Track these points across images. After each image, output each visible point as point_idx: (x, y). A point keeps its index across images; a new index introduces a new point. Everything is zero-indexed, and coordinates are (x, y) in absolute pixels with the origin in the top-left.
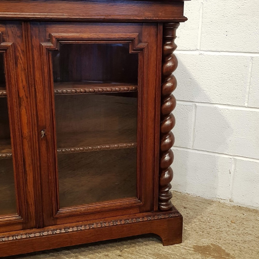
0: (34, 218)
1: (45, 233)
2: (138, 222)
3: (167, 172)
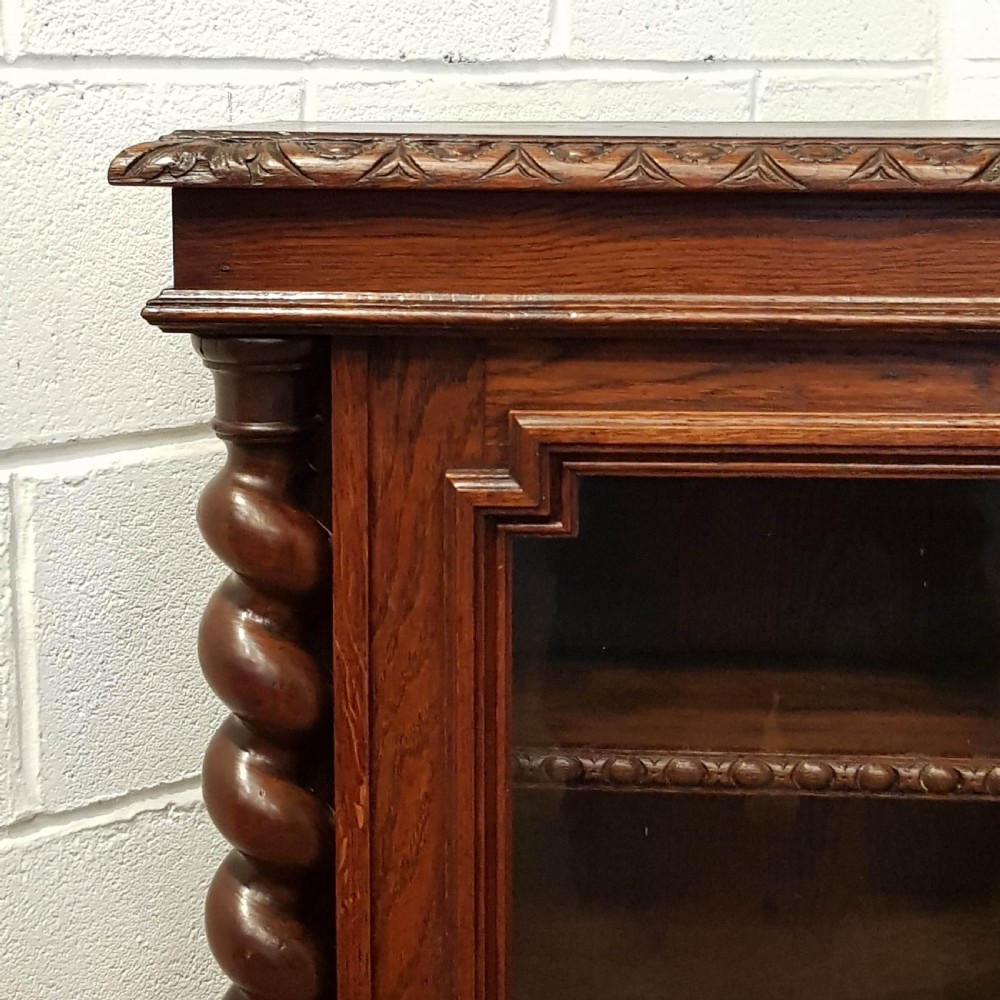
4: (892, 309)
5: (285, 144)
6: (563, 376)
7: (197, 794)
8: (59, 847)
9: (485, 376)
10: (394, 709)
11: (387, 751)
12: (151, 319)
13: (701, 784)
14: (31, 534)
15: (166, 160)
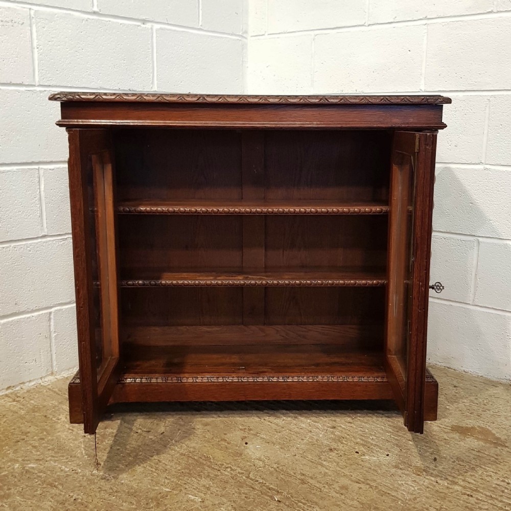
2: (376, 382)
4: (185, 123)
5: (79, 94)
8: (51, 242)
12: (57, 125)
13: (162, 212)
14: (43, 179)
15: (59, 96)
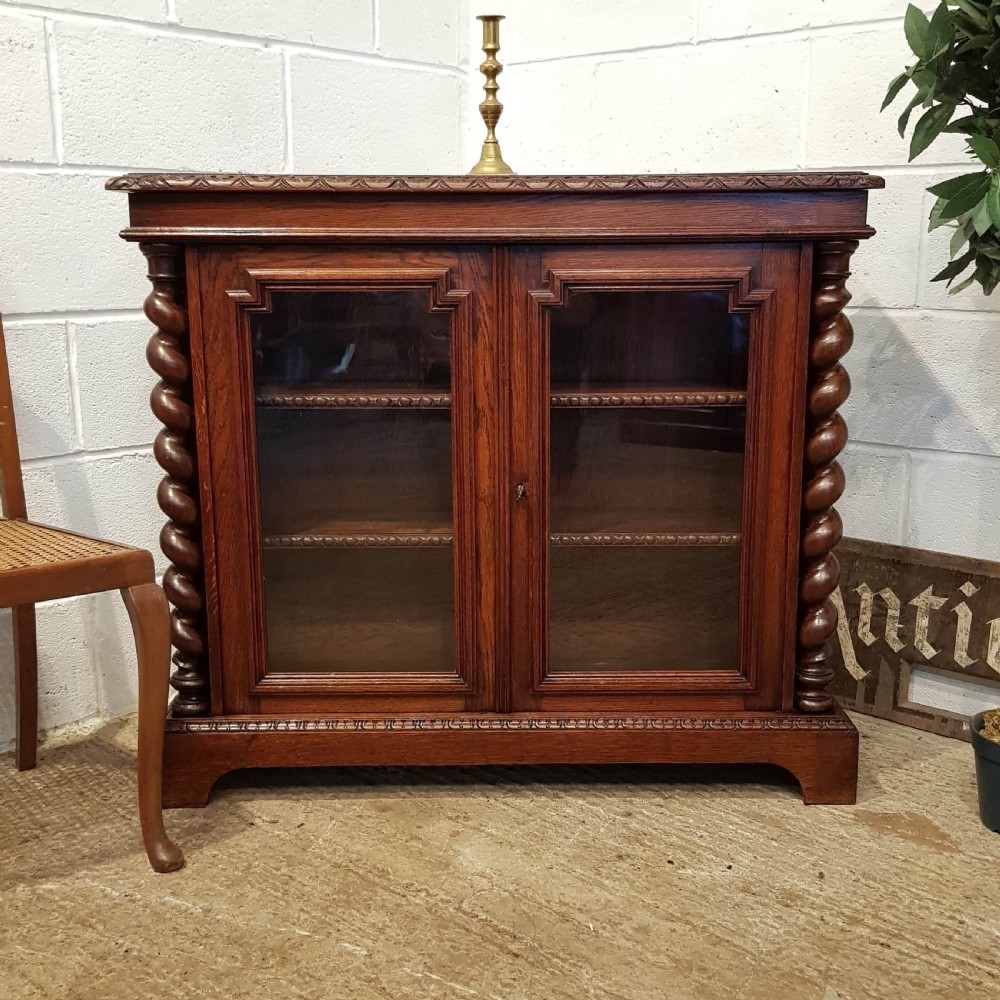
0: (491, 688)
1: (514, 725)
2: (738, 729)
3: (821, 611)
4: (367, 232)
5: (164, 177)
6: (264, 258)
7: (151, 451)
9: (238, 258)
10: (213, 374)
11: (212, 388)
12: (122, 237)
13: (325, 405)
14: (75, 344)
15: (125, 181)
